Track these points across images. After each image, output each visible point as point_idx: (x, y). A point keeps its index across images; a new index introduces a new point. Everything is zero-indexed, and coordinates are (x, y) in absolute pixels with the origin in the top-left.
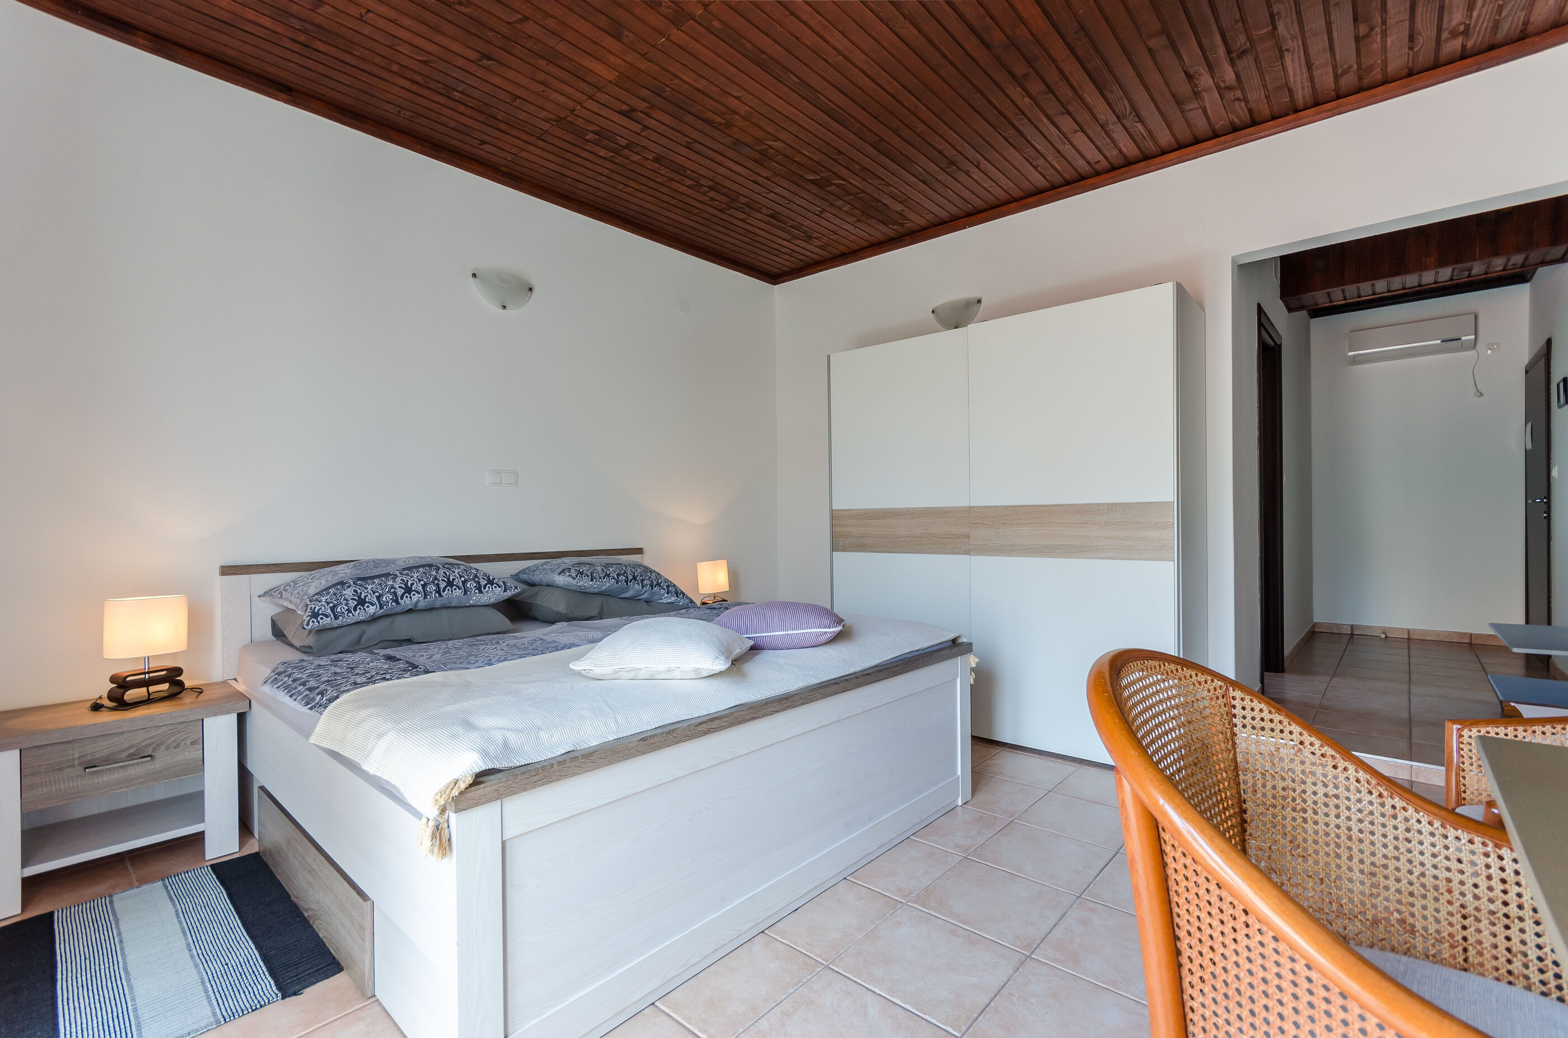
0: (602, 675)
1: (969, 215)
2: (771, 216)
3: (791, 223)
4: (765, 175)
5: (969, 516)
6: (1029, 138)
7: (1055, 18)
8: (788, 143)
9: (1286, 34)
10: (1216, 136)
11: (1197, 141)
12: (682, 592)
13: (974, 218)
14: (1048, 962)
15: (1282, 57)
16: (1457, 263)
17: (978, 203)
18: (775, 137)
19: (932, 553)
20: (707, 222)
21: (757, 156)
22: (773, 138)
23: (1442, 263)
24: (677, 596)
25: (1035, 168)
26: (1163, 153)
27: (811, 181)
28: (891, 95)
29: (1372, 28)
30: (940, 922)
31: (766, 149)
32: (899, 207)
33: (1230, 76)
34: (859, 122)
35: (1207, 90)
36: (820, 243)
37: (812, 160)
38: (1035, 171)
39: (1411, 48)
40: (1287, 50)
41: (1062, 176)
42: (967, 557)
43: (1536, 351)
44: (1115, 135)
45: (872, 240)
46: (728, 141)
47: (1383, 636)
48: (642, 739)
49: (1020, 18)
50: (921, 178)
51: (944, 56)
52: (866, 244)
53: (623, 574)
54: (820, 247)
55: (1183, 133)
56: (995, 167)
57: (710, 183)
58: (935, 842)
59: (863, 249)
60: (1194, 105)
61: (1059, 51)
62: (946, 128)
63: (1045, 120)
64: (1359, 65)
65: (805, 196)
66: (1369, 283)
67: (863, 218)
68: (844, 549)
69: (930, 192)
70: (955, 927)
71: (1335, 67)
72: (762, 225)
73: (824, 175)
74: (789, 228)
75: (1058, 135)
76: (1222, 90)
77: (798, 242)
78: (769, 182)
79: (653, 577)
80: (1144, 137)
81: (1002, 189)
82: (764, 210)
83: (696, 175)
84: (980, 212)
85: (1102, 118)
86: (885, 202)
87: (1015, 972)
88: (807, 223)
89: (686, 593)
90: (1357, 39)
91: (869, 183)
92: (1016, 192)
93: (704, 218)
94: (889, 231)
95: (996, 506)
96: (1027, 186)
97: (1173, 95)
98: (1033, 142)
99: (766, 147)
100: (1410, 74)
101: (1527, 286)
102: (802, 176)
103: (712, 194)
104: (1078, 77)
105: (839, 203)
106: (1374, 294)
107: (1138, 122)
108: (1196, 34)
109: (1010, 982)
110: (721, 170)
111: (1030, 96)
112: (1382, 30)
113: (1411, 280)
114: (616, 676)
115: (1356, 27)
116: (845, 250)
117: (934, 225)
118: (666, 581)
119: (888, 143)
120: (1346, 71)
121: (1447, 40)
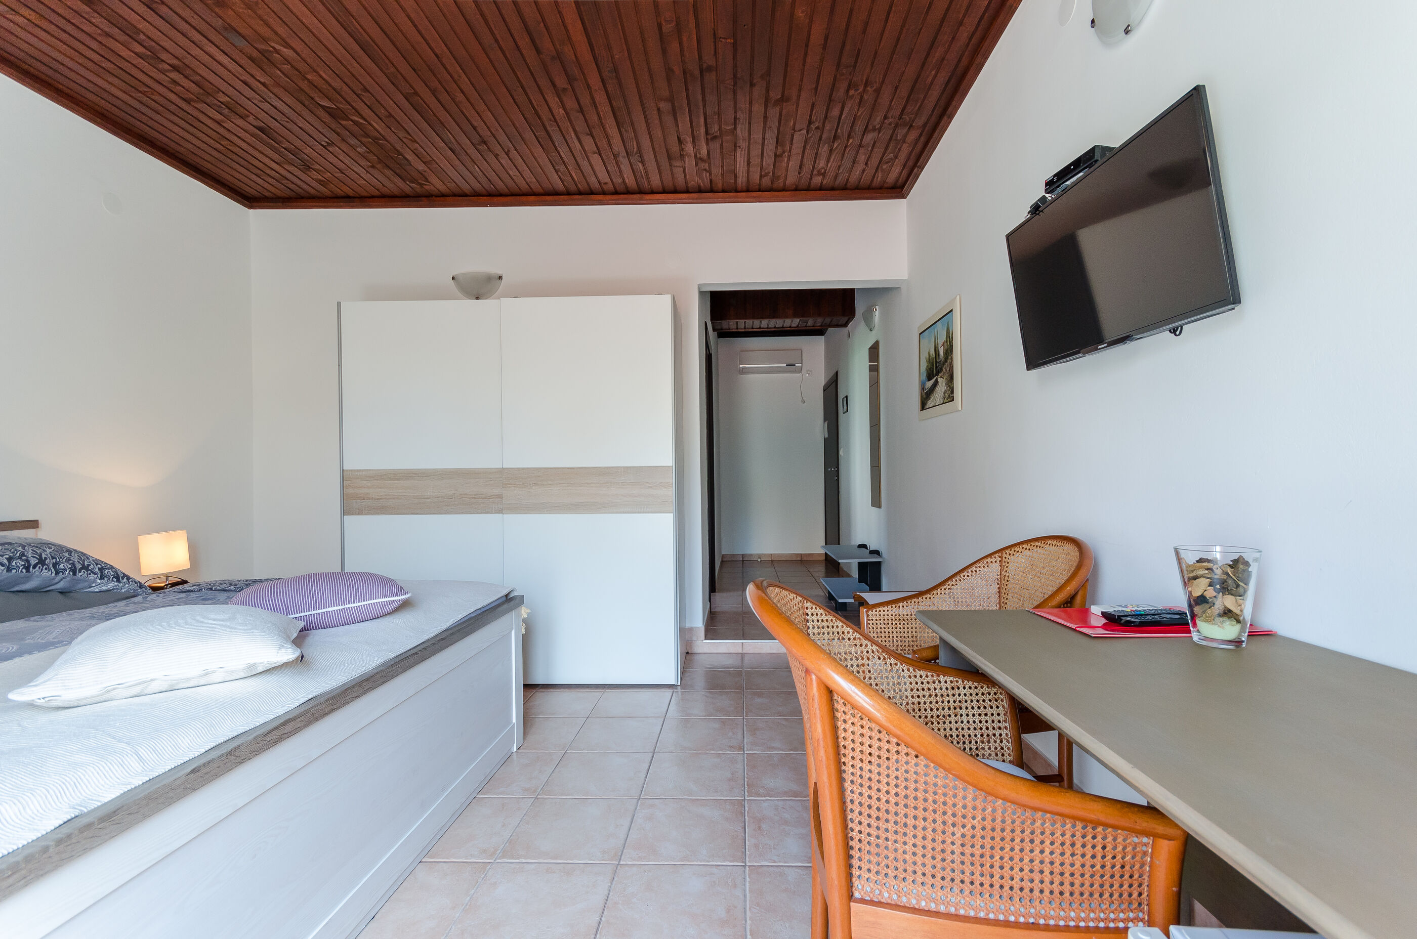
0: (78, 700)
1: (490, 195)
2: (261, 129)
3: (286, 144)
4: (262, 80)
5: (501, 477)
6: (557, 145)
7: (596, 52)
8: (303, 55)
9: (740, 135)
10: (687, 191)
11: (675, 191)
12: (125, 575)
13: (495, 199)
14: (635, 862)
15: (735, 151)
16: (802, 317)
17: (500, 186)
18: (286, 43)
19: (462, 513)
20: (160, 108)
21: (255, 54)
22: (280, 40)
23: (795, 316)
24: (118, 581)
25: (557, 171)
26: (653, 192)
27: (323, 107)
28: (436, 55)
29: (784, 152)
30: (533, 866)
31: (270, 51)
32: (421, 167)
33: (704, 152)
34: (394, 66)
35: (689, 156)
36: (321, 178)
37: (330, 85)
38: (555, 174)
39: (799, 173)
40: (739, 147)
41: (576, 185)
42: (498, 516)
43: (828, 379)
44: (622, 167)
45: (385, 191)
46: (217, 22)
47: (759, 560)
48: (193, 771)
49: (569, 38)
50: (450, 146)
51: (496, 41)
52: (377, 193)
53: (20, 558)
54: (319, 181)
55: (669, 184)
56: (523, 160)
57: (175, 62)
58: (502, 793)
59: (373, 197)
60: (679, 163)
61: (595, 81)
62: (485, 108)
63: (573, 135)
64: (774, 173)
65: (311, 120)
66: (759, 320)
67: (379, 166)
68: (360, 512)
69: (457, 162)
70: (550, 866)
71: (761, 169)
72: (242, 134)
73: (341, 106)
74: (283, 150)
75: (580, 150)
76: (698, 160)
77: (291, 168)
78: (265, 89)
79: (75, 558)
80: (642, 175)
81: (525, 181)
82: (251, 119)
83: (154, 44)
84: (501, 195)
85: (616, 149)
86: (408, 157)
87: (612, 883)
88: (308, 150)
89: (131, 576)
90: (776, 155)
91: (393, 132)
92: (536, 187)
93: (155, 101)
94: (407, 188)
95: (528, 468)
96: (547, 185)
97: (667, 151)
98: (559, 148)
99: (271, 49)
100: (796, 190)
101: (822, 338)
102: (312, 98)
103: (174, 75)
104: (605, 108)
105: (353, 141)
106: (760, 328)
107: (640, 162)
108: (690, 111)
109: (611, 894)
110: (196, 51)
111: (565, 109)
112: (788, 155)
113: (778, 323)
114: (104, 697)
115: (777, 148)
116: (351, 193)
117: (454, 195)
118: (97, 562)
119: (422, 99)
120: (766, 175)
121: (816, 175)
